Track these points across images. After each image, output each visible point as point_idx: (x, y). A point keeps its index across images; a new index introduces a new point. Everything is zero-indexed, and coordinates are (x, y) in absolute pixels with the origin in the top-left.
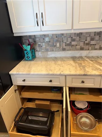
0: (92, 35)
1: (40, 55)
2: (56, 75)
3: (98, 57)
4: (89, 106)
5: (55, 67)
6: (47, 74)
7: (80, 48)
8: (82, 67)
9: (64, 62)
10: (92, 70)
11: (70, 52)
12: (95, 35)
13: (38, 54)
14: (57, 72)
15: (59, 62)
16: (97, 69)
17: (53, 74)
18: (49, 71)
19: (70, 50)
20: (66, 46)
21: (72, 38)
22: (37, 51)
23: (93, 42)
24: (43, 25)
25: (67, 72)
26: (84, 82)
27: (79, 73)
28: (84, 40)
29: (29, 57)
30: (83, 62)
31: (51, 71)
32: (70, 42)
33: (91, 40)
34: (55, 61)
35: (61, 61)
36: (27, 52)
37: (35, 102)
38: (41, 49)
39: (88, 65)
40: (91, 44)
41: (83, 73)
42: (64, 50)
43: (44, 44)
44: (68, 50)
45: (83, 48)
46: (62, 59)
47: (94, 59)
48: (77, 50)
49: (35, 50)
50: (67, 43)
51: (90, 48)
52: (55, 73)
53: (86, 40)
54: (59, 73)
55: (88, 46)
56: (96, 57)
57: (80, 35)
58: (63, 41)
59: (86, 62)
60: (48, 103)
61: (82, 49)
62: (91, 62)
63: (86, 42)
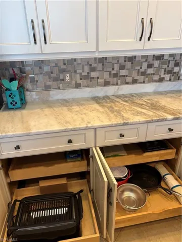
0: (122, 61)
1: (34, 97)
2: (80, 129)
3: (132, 95)
4: (131, 173)
5: (72, 117)
6: (63, 130)
7: (103, 83)
8: (115, 113)
9: (84, 106)
10: (132, 115)
11: (88, 90)
12: (125, 61)
13: (31, 96)
14: (80, 124)
15: (76, 108)
16: (139, 113)
17: (74, 128)
18: (64, 124)
19: (88, 86)
20: (81, 79)
21: (91, 65)
22: (27, 90)
23: (123, 73)
24: (46, 43)
25: (97, 123)
26: (123, 136)
27: (116, 123)
28: (111, 69)
29: (16, 103)
30: (112, 104)
31: (70, 123)
32: (88, 73)
33: (120, 69)
34: (66, 106)
35: (78, 105)
36: (11, 94)
37: (39, 185)
38: (35, 87)
39: (123, 108)
40: (120, 74)
41: (122, 122)
42: (78, 86)
43: (41, 76)
44: (85, 87)
45: (109, 82)
46: (78, 102)
47: (128, 98)
48: (99, 85)
49: (24, 88)
50: (83, 74)
51: (119, 82)
52: (78, 126)
53: (113, 69)
54: (83, 126)
55: (115, 78)
56: (129, 96)
57: (103, 60)
58: (75, 71)
59: (117, 103)
60: (63, 181)
61: (107, 84)
62: (124, 103)
63: (113, 72)
